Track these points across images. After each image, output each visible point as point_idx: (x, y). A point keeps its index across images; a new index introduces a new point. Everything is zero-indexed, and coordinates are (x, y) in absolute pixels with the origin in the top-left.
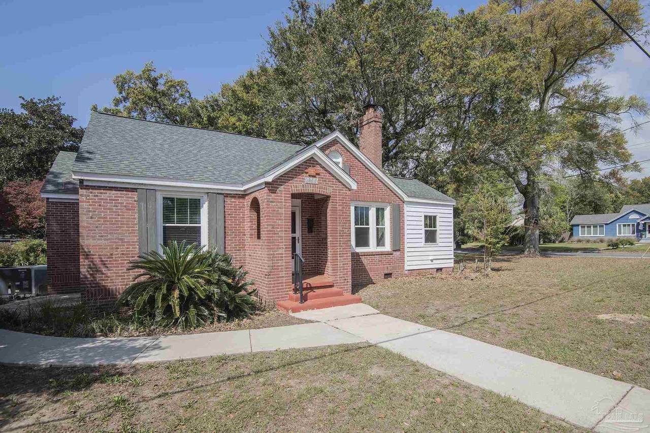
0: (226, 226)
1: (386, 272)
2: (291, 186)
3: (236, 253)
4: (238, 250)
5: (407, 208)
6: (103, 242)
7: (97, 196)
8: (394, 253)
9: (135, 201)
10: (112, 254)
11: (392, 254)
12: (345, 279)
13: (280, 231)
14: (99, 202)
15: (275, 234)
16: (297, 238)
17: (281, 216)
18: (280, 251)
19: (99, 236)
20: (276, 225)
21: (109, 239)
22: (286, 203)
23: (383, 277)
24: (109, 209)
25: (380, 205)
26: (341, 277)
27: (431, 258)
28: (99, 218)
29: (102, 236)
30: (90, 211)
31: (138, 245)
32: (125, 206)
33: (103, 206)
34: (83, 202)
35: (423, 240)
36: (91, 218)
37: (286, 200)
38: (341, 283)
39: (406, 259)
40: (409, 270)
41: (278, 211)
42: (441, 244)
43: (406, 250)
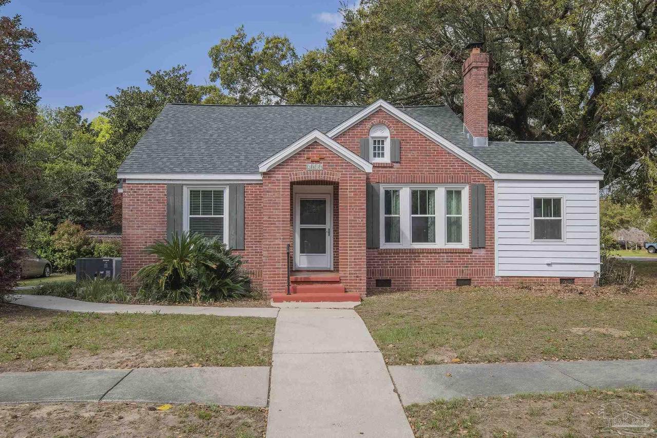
0: (246, 217)
1: (460, 277)
2: (290, 174)
3: (257, 244)
4: (258, 242)
5: (499, 190)
6: (139, 232)
7: (136, 192)
8: (475, 251)
9: (165, 195)
10: (146, 242)
11: (471, 253)
12: (357, 277)
13: (277, 221)
14: (137, 197)
15: (272, 224)
16: (327, 230)
17: (278, 206)
18: (277, 242)
19: (137, 227)
20: (273, 215)
21: (145, 229)
22: (285, 192)
23: (454, 283)
24: (145, 203)
25: (454, 187)
26: (352, 274)
27: (549, 261)
28: (137, 211)
29: (139, 227)
30: (131, 205)
31: (167, 234)
32: (157, 200)
33: (140, 200)
34: (126, 197)
35: (532, 234)
36: (132, 211)
37: (285, 189)
38: (351, 280)
39: (497, 261)
40: (502, 277)
41: (275, 200)
42: (569, 242)
43: (497, 248)
